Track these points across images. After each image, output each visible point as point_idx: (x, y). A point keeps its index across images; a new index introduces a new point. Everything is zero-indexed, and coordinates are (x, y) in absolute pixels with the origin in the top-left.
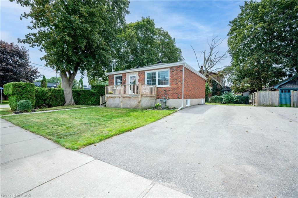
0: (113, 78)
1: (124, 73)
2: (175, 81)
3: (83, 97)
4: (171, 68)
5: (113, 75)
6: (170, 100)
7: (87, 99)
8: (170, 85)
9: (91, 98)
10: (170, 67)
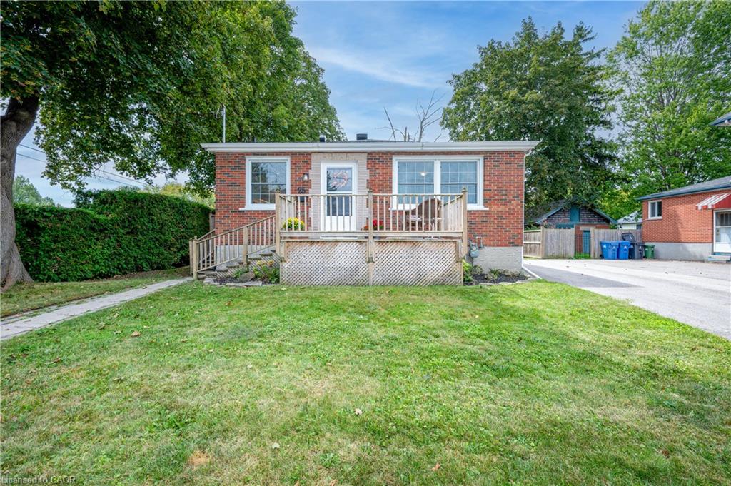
0: (241, 167)
1: (300, 153)
2: (503, 195)
3: (55, 242)
4: (487, 155)
5: (244, 154)
6: (487, 250)
7: (74, 249)
8: (485, 207)
9: (90, 246)
10: (486, 152)
